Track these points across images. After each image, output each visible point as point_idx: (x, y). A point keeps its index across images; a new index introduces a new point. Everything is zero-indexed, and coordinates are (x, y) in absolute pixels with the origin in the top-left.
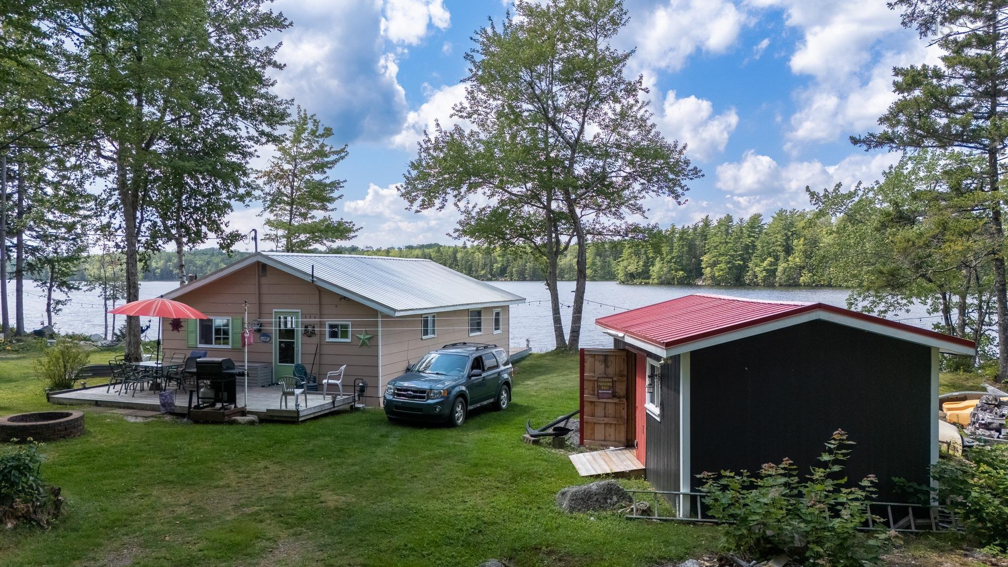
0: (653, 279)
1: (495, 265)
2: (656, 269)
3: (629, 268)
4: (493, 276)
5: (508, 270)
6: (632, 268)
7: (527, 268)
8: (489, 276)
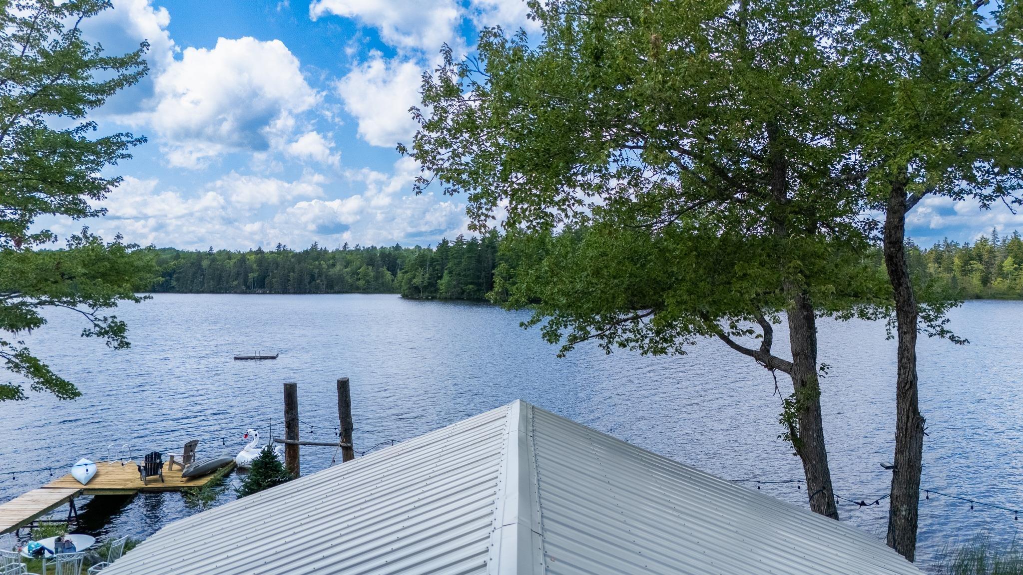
0: (441, 293)
1: (251, 275)
2: (443, 283)
3: (414, 280)
4: (248, 287)
5: (267, 281)
6: (417, 281)
7: (291, 278)
8: (243, 288)
